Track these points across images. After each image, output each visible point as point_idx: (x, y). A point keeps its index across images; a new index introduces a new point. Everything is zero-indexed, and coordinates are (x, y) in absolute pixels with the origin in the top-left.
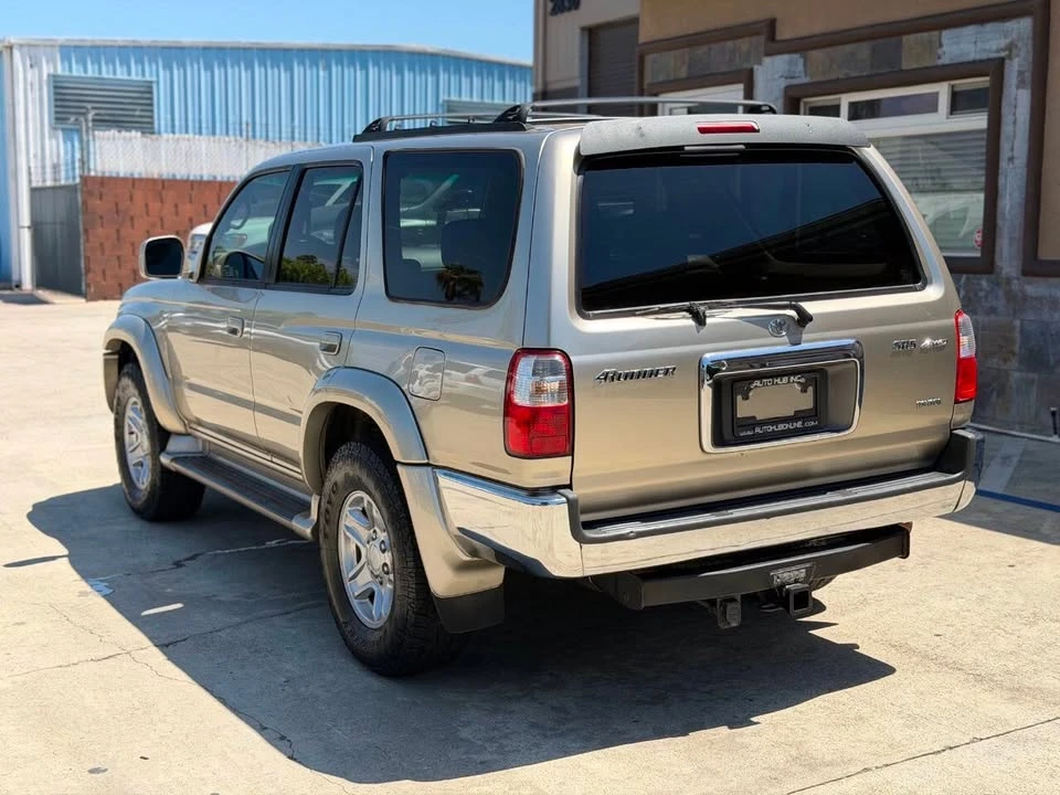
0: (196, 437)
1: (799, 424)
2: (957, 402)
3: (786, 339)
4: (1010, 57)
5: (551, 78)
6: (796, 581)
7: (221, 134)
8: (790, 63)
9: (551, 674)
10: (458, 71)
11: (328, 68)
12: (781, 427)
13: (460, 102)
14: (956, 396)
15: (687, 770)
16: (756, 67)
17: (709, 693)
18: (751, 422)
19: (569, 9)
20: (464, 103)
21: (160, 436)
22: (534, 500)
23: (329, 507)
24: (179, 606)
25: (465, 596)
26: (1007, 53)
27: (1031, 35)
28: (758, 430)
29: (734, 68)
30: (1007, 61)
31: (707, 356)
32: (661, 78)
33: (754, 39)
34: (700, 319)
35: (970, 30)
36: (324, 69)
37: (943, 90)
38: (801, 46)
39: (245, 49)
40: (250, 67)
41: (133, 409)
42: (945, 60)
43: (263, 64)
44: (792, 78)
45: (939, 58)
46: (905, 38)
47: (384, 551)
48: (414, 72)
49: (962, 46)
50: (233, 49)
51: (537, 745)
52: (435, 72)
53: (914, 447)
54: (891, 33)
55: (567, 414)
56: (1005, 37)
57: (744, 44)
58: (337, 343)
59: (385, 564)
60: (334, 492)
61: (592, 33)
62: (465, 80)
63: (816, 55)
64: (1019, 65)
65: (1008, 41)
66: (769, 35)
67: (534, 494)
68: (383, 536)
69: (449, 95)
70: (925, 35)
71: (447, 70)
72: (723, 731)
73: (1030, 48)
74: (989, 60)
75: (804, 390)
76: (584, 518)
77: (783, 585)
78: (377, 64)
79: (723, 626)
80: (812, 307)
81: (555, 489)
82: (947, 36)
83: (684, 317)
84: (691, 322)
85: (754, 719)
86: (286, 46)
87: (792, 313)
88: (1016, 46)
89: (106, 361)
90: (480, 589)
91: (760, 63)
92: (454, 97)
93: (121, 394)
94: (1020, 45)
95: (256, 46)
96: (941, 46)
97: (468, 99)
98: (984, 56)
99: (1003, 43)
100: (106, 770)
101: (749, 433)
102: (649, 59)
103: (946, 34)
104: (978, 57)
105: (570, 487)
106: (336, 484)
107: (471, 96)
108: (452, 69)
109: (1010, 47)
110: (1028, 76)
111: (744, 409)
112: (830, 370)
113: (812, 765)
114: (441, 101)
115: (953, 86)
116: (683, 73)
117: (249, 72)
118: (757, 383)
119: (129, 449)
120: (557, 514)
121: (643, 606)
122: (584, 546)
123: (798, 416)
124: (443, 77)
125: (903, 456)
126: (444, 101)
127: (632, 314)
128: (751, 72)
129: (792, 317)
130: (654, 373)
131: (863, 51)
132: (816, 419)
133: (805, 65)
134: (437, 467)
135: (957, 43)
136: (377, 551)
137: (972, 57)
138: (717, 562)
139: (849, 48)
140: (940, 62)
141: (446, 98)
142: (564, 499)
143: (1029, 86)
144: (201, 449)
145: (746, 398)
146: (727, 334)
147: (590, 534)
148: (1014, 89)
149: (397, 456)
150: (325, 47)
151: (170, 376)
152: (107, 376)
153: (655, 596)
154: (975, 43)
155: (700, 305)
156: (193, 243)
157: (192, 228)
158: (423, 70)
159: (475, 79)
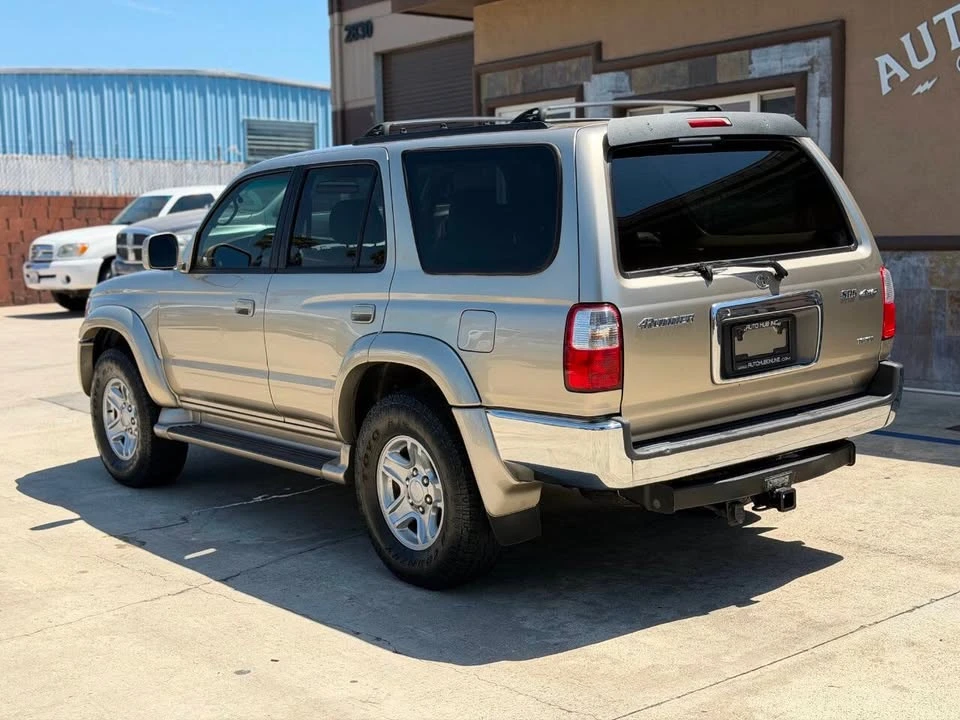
0: (186, 409)
1: (778, 360)
2: (883, 339)
3: (768, 291)
4: (812, 71)
5: (349, 97)
6: (783, 485)
7: (37, 153)
8: (617, 80)
9: (567, 579)
10: (255, 93)
11: (135, 91)
12: (766, 362)
13: (259, 121)
14: (883, 334)
15: (724, 638)
16: (585, 83)
17: (705, 583)
18: (745, 359)
19: (363, 37)
20: (263, 121)
21: (150, 411)
22: (593, 426)
23: (369, 452)
24: (212, 550)
25: (512, 514)
26: (809, 67)
27: (829, 52)
28: (750, 365)
29: (565, 85)
30: (810, 74)
31: (714, 306)
32: (498, 93)
33: (583, 59)
34: (708, 276)
35: (776, 50)
36: (132, 93)
37: (753, 99)
38: (625, 65)
39: (57, 75)
40: (62, 91)
41: (113, 390)
42: (755, 75)
43: (74, 88)
44: (620, 92)
45: (750, 73)
46: (720, 57)
47: (426, 485)
48: (215, 93)
49: (769, 62)
50: (44, 75)
51: (592, 630)
52: (235, 94)
53: (848, 378)
54: (707, 52)
55: (618, 355)
56: (808, 55)
57: (574, 64)
58: (371, 313)
59: (428, 496)
60: (374, 439)
61: (385, 58)
62: (262, 102)
63: (640, 72)
64: (820, 77)
65: (810, 57)
66: (596, 57)
67: (592, 421)
68: (424, 472)
69: (248, 114)
70: (736, 54)
71: (245, 92)
72: (733, 610)
73: (829, 62)
74: (793, 73)
75: (780, 332)
76: (634, 439)
77: (774, 489)
78: (180, 87)
79: (732, 524)
80: (787, 264)
81: (608, 417)
82: (756, 54)
83: (695, 275)
84: (701, 279)
85: (753, 599)
86: (95, 72)
87: (771, 270)
88: (817, 61)
89: (82, 349)
90: (523, 508)
91: (589, 80)
92: (253, 117)
93: (101, 376)
94: (820, 60)
95: (66, 72)
96: (751, 62)
97: (266, 119)
98: (789, 70)
99: (806, 59)
100: (249, 672)
101: (743, 367)
102: (485, 78)
103: (755, 53)
104: (784, 71)
105: (619, 414)
106: (377, 432)
107: (269, 116)
108: (250, 91)
109: (812, 63)
110: (828, 85)
111: (740, 348)
112: (797, 315)
113: (821, 628)
114: (241, 121)
115: (762, 97)
116: (518, 90)
117: (62, 96)
118: (748, 327)
119: (107, 427)
120: (612, 437)
121: (675, 510)
122: (635, 462)
123: (777, 353)
124: (242, 98)
125: (842, 385)
126: (244, 121)
127: (658, 273)
128: (581, 87)
129: (771, 273)
130: (679, 320)
131: (682, 68)
132: (788, 356)
133: (630, 79)
134: (488, 408)
135: (766, 60)
136: (419, 486)
137: (778, 72)
138: (726, 473)
139: (668, 66)
140: (751, 76)
141: (246, 117)
142: (619, 424)
143: (830, 94)
144: (191, 420)
145: (741, 339)
146: (728, 287)
147: (639, 452)
148: (816, 99)
149: (451, 401)
150: (131, 72)
151: (160, 357)
152: (82, 362)
153: (684, 501)
154: (781, 60)
155: (708, 266)
156: (35, 254)
157: (32, 240)
158: (223, 92)
159: (271, 100)
